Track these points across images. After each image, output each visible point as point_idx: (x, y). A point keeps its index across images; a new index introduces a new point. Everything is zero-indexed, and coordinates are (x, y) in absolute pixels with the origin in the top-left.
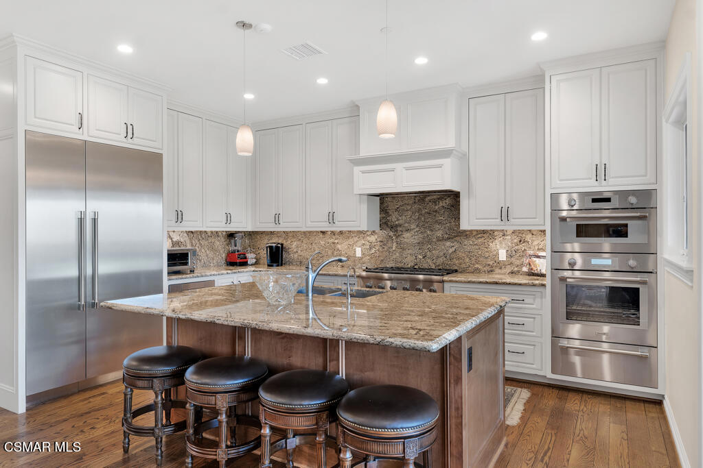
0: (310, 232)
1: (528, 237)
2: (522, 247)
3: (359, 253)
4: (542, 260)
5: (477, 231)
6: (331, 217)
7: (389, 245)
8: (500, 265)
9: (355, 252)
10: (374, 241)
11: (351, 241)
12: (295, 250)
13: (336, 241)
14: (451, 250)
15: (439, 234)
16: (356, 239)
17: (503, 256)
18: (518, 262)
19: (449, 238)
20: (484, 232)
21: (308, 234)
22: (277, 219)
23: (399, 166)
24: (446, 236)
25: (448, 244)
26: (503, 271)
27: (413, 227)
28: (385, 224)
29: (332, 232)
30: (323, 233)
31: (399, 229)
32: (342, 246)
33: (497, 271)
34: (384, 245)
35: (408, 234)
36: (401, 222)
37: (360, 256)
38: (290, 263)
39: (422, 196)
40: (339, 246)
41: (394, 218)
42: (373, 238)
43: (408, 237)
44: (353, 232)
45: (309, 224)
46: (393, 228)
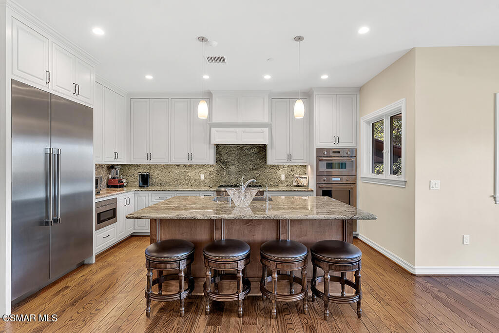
0: (168, 165)
1: (295, 169)
2: (292, 173)
3: (202, 177)
4: (304, 179)
5: (270, 165)
6: (190, 156)
7: (222, 173)
8: (282, 182)
9: (200, 177)
10: (213, 170)
11: (197, 171)
12: (156, 177)
13: (187, 171)
14: (257, 175)
15: (251, 167)
16: (201, 169)
17: (283, 177)
18: (290, 181)
19: (255, 169)
20: (274, 166)
21: (167, 167)
22: (149, 157)
23: (240, 130)
24: (255, 168)
25: (255, 172)
26: (284, 185)
27: (236, 163)
28: (219, 160)
29: (184, 165)
30: (178, 166)
31: (228, 164)
32: (192, 174)
33: (280, 185)
34: (219, 173)
35: (233, 167)
36: (229, 160)
37: (203, 179)
38: (152, 185)
39: (241, 147)
40: (189, 174)
41: (224, 157)
42: (212, 169)
43: (233, 168)
44: (199, 165)
45: (173, 160)
46: (225, 163)
